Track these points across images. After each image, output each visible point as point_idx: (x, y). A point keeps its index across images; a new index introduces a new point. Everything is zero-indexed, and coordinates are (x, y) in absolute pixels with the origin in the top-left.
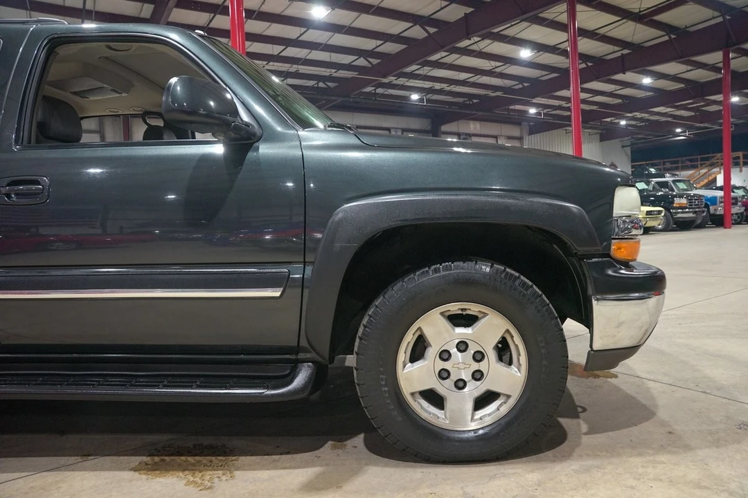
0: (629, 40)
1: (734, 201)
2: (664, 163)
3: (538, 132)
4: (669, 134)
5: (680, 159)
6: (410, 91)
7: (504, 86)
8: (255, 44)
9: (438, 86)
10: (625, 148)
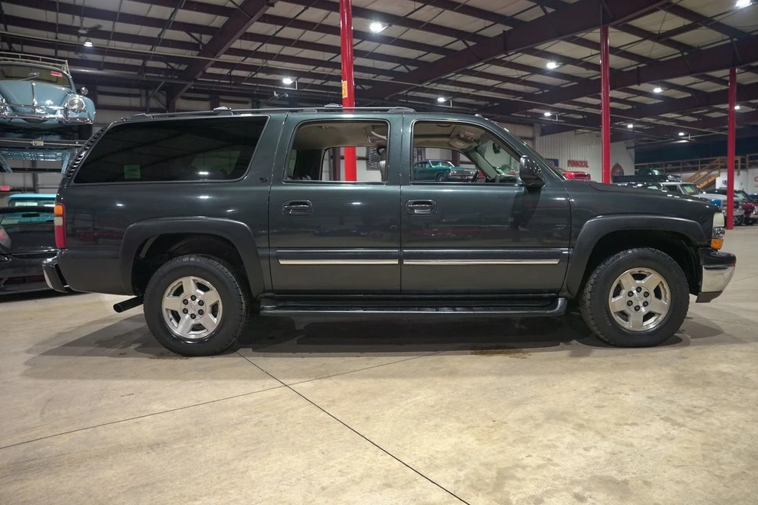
0: (646, 55)
1: (735, 205)
2: (666, 166)
3: (548, 134)
4: (672, 137)
5: (681, 161)
6: (437, 94)
7: (525, 91)
8: (306, 50)
9: (464, 90)
10: (630, 150)
